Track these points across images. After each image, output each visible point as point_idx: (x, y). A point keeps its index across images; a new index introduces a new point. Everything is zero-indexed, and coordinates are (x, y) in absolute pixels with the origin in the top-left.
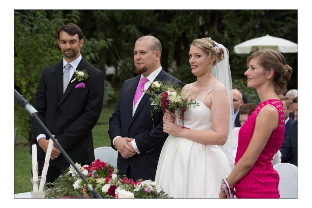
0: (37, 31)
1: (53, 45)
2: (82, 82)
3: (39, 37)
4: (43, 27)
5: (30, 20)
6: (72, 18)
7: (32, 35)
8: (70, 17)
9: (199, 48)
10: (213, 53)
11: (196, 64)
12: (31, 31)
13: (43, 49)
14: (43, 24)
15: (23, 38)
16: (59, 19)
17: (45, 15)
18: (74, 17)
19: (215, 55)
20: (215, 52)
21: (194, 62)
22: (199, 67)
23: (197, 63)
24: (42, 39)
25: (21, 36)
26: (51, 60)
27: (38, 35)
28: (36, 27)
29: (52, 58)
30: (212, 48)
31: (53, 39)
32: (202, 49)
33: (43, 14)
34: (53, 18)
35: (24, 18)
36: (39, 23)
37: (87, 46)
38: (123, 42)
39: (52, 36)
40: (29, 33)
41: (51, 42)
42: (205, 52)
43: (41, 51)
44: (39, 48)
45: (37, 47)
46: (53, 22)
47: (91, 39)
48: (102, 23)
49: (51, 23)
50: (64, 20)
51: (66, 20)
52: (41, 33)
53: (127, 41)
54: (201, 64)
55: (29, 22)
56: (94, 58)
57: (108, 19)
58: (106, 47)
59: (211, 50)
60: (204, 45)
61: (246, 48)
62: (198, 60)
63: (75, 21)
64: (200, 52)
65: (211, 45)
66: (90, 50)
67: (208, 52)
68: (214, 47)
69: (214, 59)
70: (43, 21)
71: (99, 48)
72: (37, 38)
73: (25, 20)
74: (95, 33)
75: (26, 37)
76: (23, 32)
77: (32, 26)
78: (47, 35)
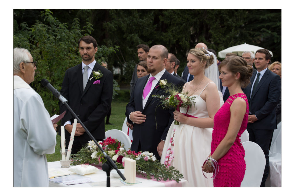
0: (60, 40)
1: (72, 51)
2: (98, 79)
3: (61, 44)
4: (65, 36)
5: (54, 31)
6: (88, 30)
7: (55, 43)
8: (85, 29)
9: (194, 55)
10: (205, 59)
11: (191, 67)
12: (55, 39)
13: (64, 54)
14: (64, 34)
15: (49, 45)
16: (77, 30)
17: (66, 27)
19: (206, 60)
20: (206, 58)
21: (190, 65)
22: (194, 68)
23: (193, 66)
24: (64, 46)
25: (47, 43)
26: (70, 63)
27: (60, 43)
28: (58, 37)
29: (71, 61)
30: (204, 55)
31: (72, 46)
32: (196, 56)
33: (65, 26)
34: (73, 29)
35: (49, 29)
36: (61, 33)
37: (99, 52)
38: (128, 48)
39: (71, 44)
40: (54, 41)
41: (71, 48)
42: (198, 58)
43: (62, 56)
44: (61, 53)
45: (60, 53)
46: (72, 33)
47: (102, 46)
48: (110, 32)
49: (71, 34)
50: (81, 31)
51: (83, 31)
52: (63, 42)
53: (130, 47)
54: (195, 67)
57: (116, 30)
58: (114, 52)
59: (203, 57)
60: (198, 53)
62: (194, 64)
63: (90, 32)
64: (194, 58)
65: (203, 53)
66: (101, 55)
67: (200, 58)
68: (206, 55)
69: (206, 63)
70: (64, 32)
71: (108, 53)
72: (59, 45)
73: (50, 31)
74: (104, 41)
75: (50, 44)
76: (49, 40)
77: (56, 36)
78: (67, 43)
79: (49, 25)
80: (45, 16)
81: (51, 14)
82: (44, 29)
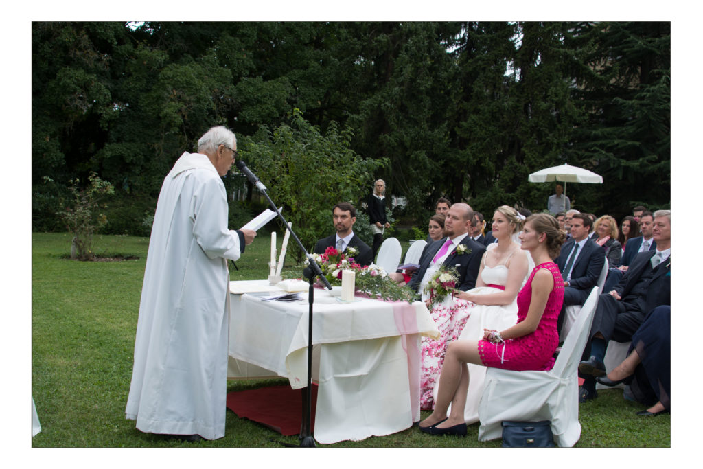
4: (316, 143)
5: (303, 137)
6: (347, 135)
8: (344, 134)
9: (502, 213)
16: (333, 135)
17: (319, 131)
18: (349, 134)
22: (499, 231)
25: (293, 152)
28: (309, 144)
32: (505, 216)
33: (316, 130)
34: (328, 135)
35: (297, 134)
37: (362, 166)
42: (507, 218)
43: (313, 168)
46: (326, 139)
47: (367, 158)
51: (340, 136)
52: (314, 150)
55: (302, 139)
56: (368, 177)
58: (382, 166)
59: (513, 218)
61: (542, 176)
63: (350, 137)
66: (365, 169)
71: (374, 168)
79: (298, 130)
80: (292, 118)
81: (301, 114)
82: (291, 133)
